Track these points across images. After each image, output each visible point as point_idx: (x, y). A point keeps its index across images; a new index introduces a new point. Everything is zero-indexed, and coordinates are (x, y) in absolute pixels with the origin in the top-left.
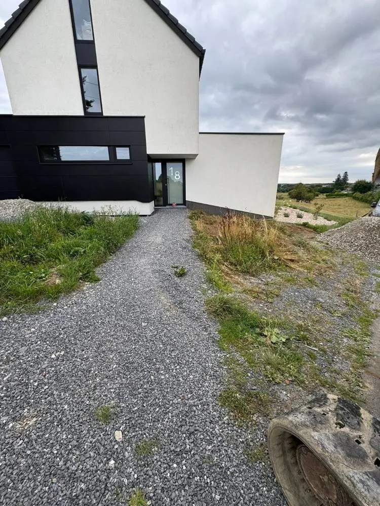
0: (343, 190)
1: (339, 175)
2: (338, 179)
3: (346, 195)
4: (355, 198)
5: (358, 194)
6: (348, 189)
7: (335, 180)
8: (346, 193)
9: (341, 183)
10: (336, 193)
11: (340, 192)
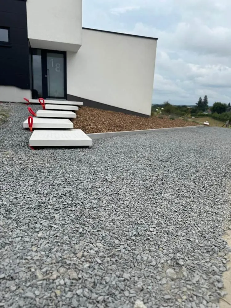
0: (204, 110)
1: (200, 98)
2: (200, 102)
3: (207, 116)
4: (215, 118)
5: (216, 114)
6: (208, 110)
7: (197, 103)
8: (207, 113)
9: (202, 105)
10: (199, 113)
11: (202, 113)
